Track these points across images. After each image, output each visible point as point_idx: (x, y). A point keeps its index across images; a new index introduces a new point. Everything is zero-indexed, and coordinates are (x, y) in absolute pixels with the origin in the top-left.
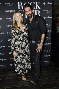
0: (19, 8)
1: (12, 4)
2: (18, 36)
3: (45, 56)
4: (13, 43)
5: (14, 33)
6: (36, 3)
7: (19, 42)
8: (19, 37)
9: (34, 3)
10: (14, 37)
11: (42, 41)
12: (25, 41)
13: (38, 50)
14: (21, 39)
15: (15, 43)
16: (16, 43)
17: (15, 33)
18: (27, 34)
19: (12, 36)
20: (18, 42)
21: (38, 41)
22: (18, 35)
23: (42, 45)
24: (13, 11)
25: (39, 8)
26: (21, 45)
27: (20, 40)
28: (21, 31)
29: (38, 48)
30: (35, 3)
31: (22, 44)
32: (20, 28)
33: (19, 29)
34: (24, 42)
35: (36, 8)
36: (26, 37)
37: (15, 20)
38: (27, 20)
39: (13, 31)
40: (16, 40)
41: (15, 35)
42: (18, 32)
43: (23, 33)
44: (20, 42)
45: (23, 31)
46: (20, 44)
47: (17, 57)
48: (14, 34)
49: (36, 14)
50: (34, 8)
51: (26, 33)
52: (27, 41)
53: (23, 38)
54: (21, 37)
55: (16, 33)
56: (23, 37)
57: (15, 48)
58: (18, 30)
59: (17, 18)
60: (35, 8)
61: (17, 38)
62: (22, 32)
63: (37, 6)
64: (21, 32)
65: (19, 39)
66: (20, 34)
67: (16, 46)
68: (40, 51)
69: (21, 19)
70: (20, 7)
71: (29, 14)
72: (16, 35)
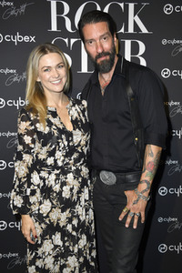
0: (54, 28)
1: (23, 8)
2: (45, 149)
3: (163, 248)
4: (20, 180)
5: (29, 133)
6: (131, 6)
7: (50, 173)
8: (52, 154)
9: (122, 5)
10: (28, 150)
11: (147, 176)
12: (78, 172)
13: (129, 220)
14: (60, 164)
15: (29, 177)
16: (35, 178)
17: (35, 137)
18: (83, 143)
19: (20, 148)
20: (44, 174)
21: (130, 176)
22: (44, 145)
23: (146, 194)
24: (26, 39)
25: (144, 30)
26: (57, 188)
27: (55, 166)
28: (61, 127)
29: (130, 206)
30: (126, 7)
31: (64, 184)
32: (54, 114)
33: (52, 120)
34: (70, 176)
35: (131, 30)
36: (82, 155)
37: (39, 80)
38: (90, 81)
39: (24, 126)
40: (38, 165)
41: (33, 142)
42: (46, 131)
43: (69, 135)
44: (53, 177)
45: (70, 127)
46: (53, 183)
47: (40, 246)
48: (28, 139)
49: (128, 57)
50: (122, 30)
51: (79, 137)
52: (85, 171)
53: (65, 156)
54: (59, 154)
55: (39, 134)
56: (68, 155)
57: (26, 199)
58: (50, 124)
59: (47, 75)
60: (126, 29)
61: (42, 157)
62: (63, 131)
63: (133, 18)
64: (58, 129)
65: (50, 161)
66: (58, 138)
67: (33, 193)
68: (136, 221)
69: (64, 80)
70: (61, 22)
71: (100, 51)
72: (38, 145)
